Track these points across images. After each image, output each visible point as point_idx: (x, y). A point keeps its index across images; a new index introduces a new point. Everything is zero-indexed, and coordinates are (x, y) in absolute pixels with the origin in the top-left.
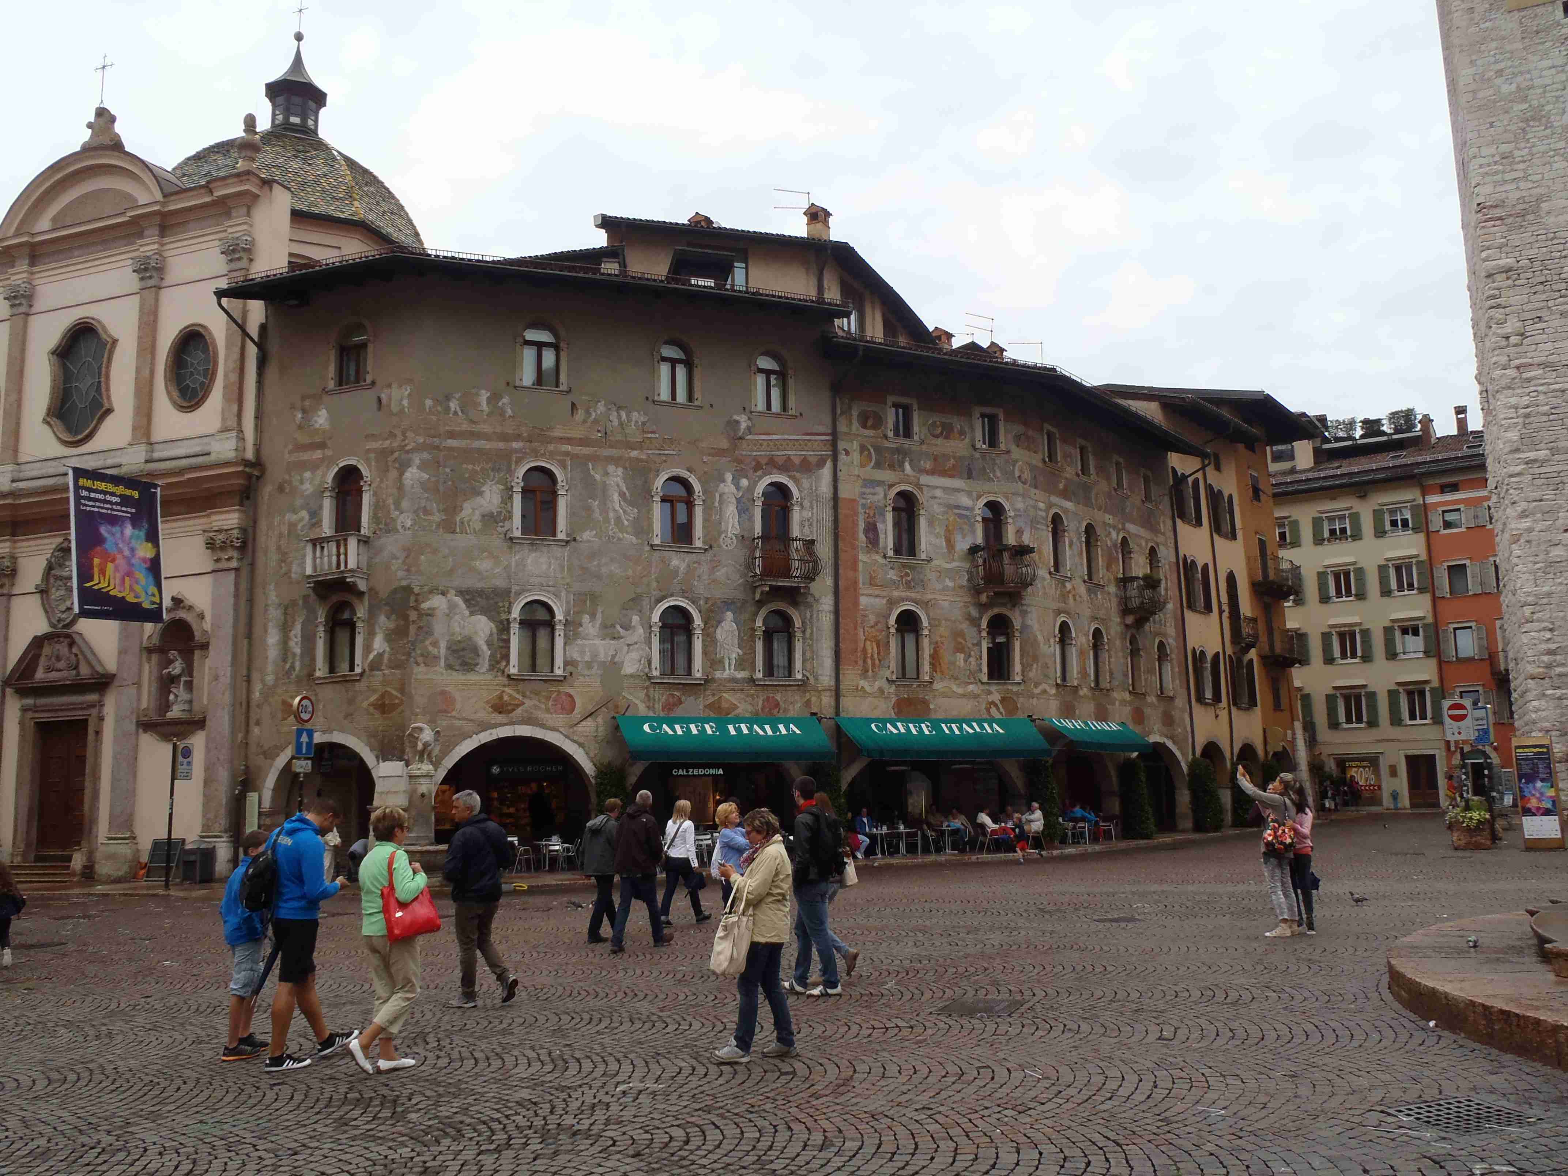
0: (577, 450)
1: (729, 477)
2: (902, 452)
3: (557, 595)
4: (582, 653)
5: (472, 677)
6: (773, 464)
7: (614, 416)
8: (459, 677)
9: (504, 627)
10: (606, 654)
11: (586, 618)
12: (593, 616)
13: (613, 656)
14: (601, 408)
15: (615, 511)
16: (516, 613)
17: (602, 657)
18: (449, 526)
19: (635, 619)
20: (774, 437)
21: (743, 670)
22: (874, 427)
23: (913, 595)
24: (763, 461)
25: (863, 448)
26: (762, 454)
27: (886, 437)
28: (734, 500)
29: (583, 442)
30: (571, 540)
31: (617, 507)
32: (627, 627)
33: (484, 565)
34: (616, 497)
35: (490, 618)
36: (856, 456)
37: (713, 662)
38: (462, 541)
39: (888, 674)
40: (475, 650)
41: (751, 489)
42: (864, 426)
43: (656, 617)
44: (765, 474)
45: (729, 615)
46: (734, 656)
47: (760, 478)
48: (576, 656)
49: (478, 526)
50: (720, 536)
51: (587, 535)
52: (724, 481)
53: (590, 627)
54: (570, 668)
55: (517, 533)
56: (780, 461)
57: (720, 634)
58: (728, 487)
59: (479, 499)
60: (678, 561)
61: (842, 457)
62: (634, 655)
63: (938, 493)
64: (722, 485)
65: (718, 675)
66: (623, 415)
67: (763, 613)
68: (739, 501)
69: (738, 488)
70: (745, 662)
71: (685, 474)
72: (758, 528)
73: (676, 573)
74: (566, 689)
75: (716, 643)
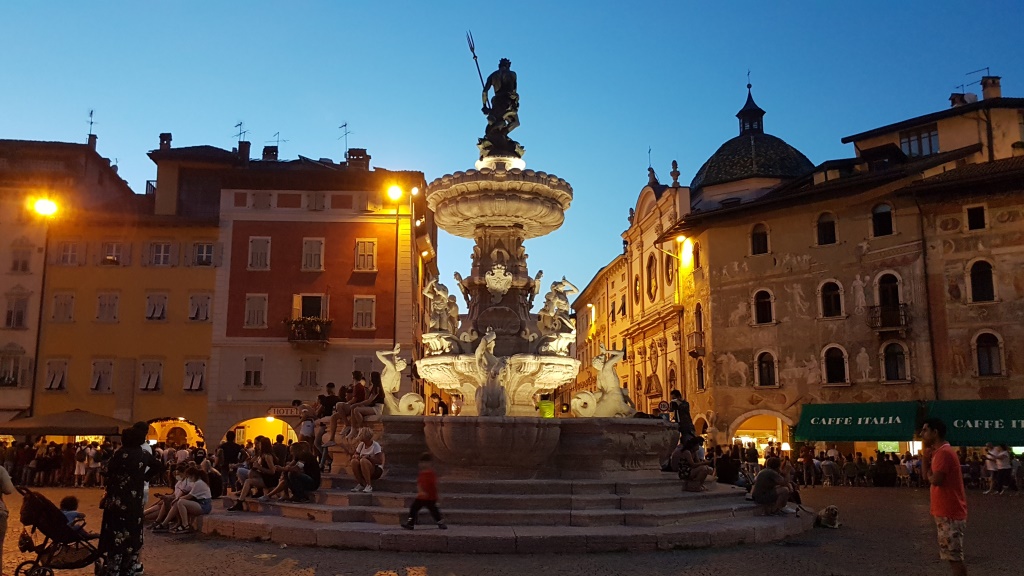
0: (779, 279)
1: (858, 277)
2: (977, 238)
3: (773, 349)
4: (788, 375)
5: (739, 389)
6: (884, 265)
7: (794, 260)
8: (735, 389)
9: (751, 367)
10: (799, 375)
11: (788, 358)
12: (791, 358)
13: (803, 375)
14: (788, 257)
16: (756, 359)
17: (797, 376)
18: (726, 325)
19: (812, 356)
20: (884, 249)
21: (874, 377)
22: (953, 228)
23: (990, 324)
24: (878, 264)
25: (945, 242)
26: (877, 261)
27: (961, 232)
28: (862, 289)
29: (779, 276)
30: (778, 323)
31: (799, 304)
32: (809, 361)
33: (741, 339)
34: (798, 298)
35: (745, 362)
36: (940, 248)
37: (856, 374)
38: (731, 330)
39: (973, 373)
40: (740, 377)
41: (871, 281)
42: (946, 229)
43: (823, 354)
44: (879, 271)
45: (863, 349)
46: (867, 370)
47: (877, 273)
48: (785, 376)
49: (737, 323)
50: (855, 309)
51: (786, 319)
52: (855, 280)
53: (790, 362)
54: (782, 382)
55: (754, 323)
56: (889, 262)
57: (858, 360)
58: (858, 283)
59: (737, 311)
60: (832, 324)
61: (930, 251)
62: (813, 374)
63: (1007, 257)
64: (854, 282)
65: (859, 381)
66: (799, 258)
67: (885, 345)
68: (865, 288)
69: (864, 281)
70: (874, 373)
71: (833, 281)
72: (877, 301)
73: (832, 331)
74: (781, 392)
75: (856, 364)
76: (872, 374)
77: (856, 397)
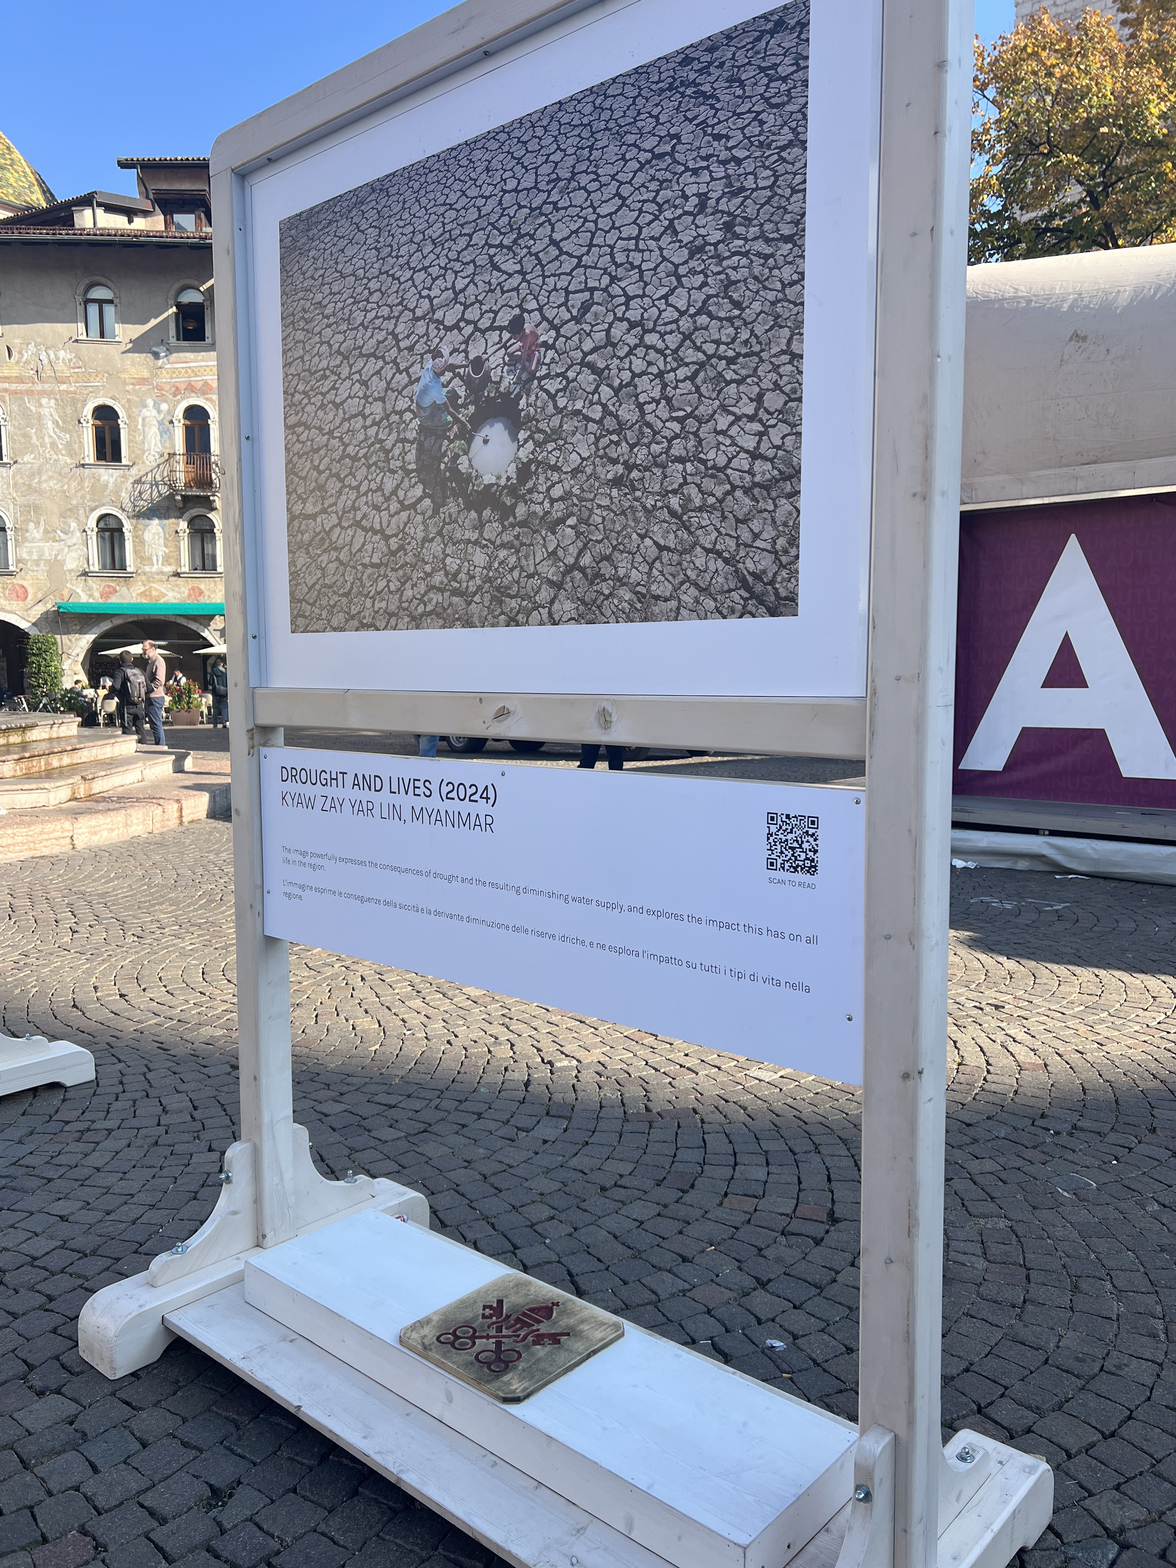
0: (14, 387)
1: (150, 402)
3: (6, 508)
4: (30, 553)
6: (191, 388)
7: (43, 356)
10: (50, 555)
11: (31, 526)
12: (38, 524)
13: (56, 556)
14: (32, 349)
15: (50, 437)
17: (47, 556)
19: (73, 525)
20: (191, 364)
21: (170, 564)
24: (182, 387)
26: (181, 380)
28: (155, 423)
29: (20, 380)
30: (16, 462)
31: (52, 434)
32: (66, 532)
34: (50, 425)
37: (142, 558)
41: (171, 412)
43: (92, 523)
44: (183, 399)
46: (160, 553)
47: (178, 402)
48: (25, 556)
50: (144, 453)
51: (27, 458)
52: (145, 406)
53: (35, 532)
54: (21, 565)
56: (199, 386)
58: (150, 412)
60: (108, 475)
62: (74, 555)
64: (144, 410)
66: (52, 354)
67: (187, 517)
68: (160, 423)
69: (159, 412)
70: (172, 557)
71: (110, 402)
72: (180, 446)
73: (106, 486)
74: (17, 581)
75: (142, 542)
76: (166, 560)
77: (143, 594)
